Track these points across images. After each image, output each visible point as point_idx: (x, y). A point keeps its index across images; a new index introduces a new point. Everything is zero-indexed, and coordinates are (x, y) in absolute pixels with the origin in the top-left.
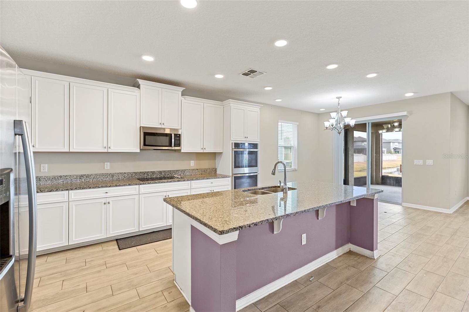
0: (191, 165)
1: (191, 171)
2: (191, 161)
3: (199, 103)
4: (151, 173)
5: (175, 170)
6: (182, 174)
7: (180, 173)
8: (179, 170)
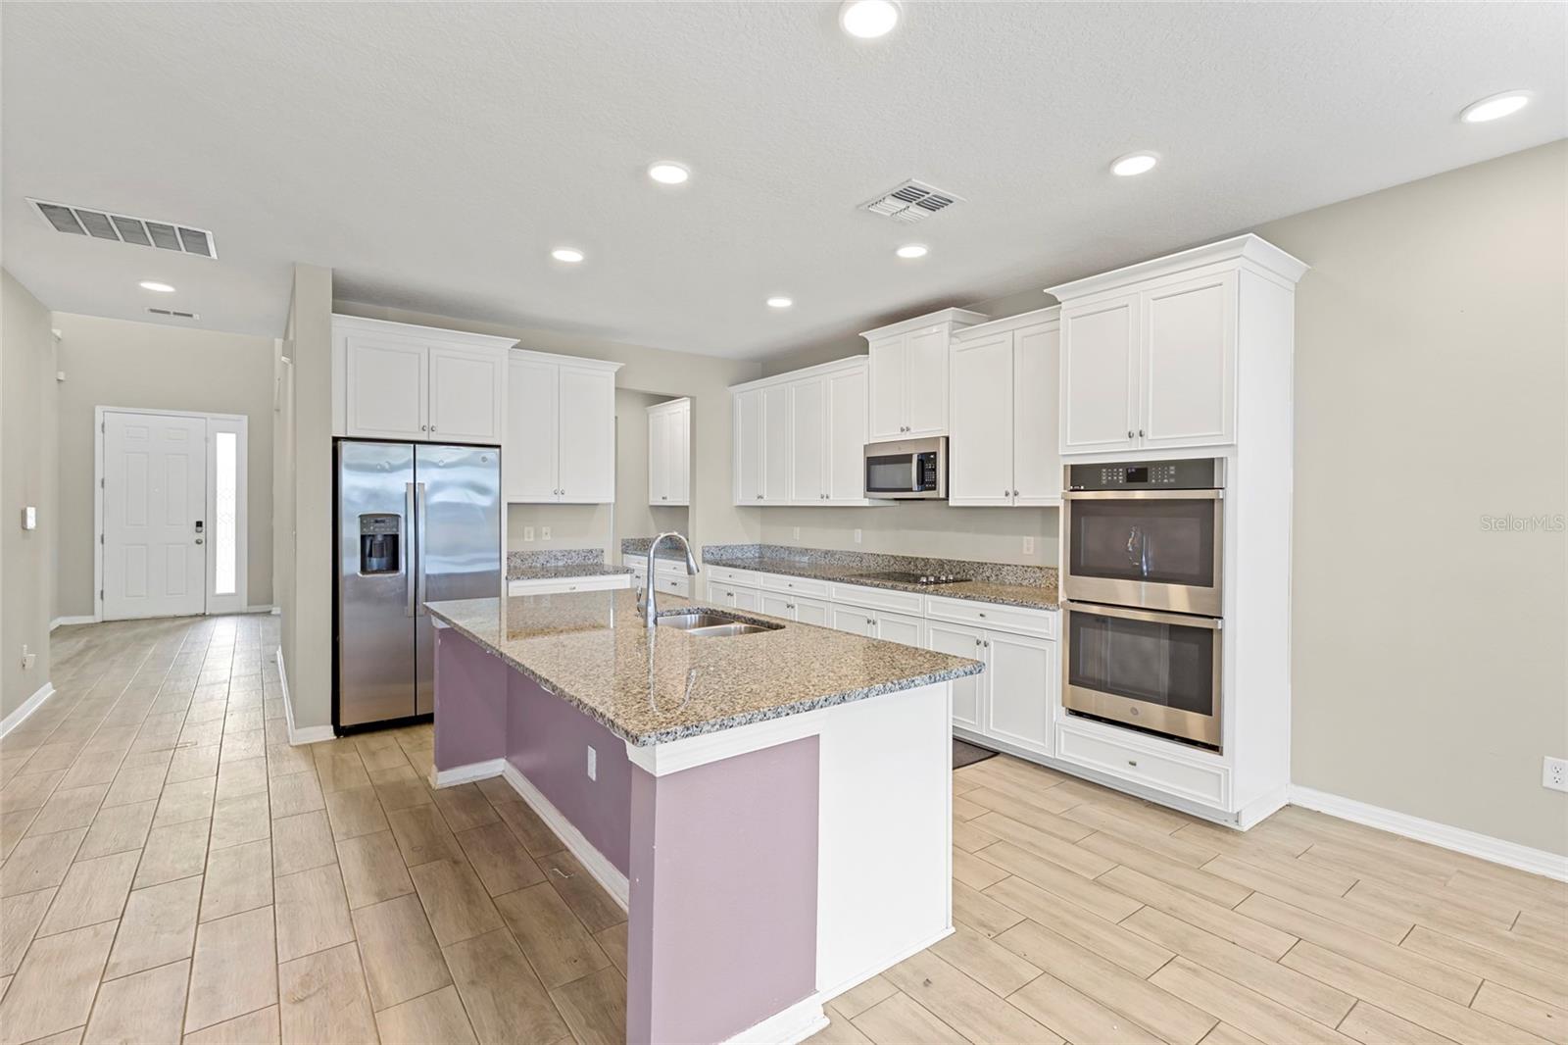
0: (1025, 552)
1: (1020, 573)
2: (1025, 538)
3: (999, 338)
4: (923, 563)
5: (974, 563)
6: (994, 578)
7: (988, 574)
8: (986, 564)
